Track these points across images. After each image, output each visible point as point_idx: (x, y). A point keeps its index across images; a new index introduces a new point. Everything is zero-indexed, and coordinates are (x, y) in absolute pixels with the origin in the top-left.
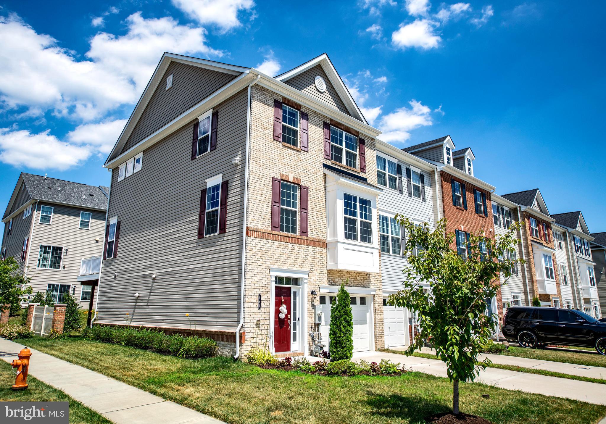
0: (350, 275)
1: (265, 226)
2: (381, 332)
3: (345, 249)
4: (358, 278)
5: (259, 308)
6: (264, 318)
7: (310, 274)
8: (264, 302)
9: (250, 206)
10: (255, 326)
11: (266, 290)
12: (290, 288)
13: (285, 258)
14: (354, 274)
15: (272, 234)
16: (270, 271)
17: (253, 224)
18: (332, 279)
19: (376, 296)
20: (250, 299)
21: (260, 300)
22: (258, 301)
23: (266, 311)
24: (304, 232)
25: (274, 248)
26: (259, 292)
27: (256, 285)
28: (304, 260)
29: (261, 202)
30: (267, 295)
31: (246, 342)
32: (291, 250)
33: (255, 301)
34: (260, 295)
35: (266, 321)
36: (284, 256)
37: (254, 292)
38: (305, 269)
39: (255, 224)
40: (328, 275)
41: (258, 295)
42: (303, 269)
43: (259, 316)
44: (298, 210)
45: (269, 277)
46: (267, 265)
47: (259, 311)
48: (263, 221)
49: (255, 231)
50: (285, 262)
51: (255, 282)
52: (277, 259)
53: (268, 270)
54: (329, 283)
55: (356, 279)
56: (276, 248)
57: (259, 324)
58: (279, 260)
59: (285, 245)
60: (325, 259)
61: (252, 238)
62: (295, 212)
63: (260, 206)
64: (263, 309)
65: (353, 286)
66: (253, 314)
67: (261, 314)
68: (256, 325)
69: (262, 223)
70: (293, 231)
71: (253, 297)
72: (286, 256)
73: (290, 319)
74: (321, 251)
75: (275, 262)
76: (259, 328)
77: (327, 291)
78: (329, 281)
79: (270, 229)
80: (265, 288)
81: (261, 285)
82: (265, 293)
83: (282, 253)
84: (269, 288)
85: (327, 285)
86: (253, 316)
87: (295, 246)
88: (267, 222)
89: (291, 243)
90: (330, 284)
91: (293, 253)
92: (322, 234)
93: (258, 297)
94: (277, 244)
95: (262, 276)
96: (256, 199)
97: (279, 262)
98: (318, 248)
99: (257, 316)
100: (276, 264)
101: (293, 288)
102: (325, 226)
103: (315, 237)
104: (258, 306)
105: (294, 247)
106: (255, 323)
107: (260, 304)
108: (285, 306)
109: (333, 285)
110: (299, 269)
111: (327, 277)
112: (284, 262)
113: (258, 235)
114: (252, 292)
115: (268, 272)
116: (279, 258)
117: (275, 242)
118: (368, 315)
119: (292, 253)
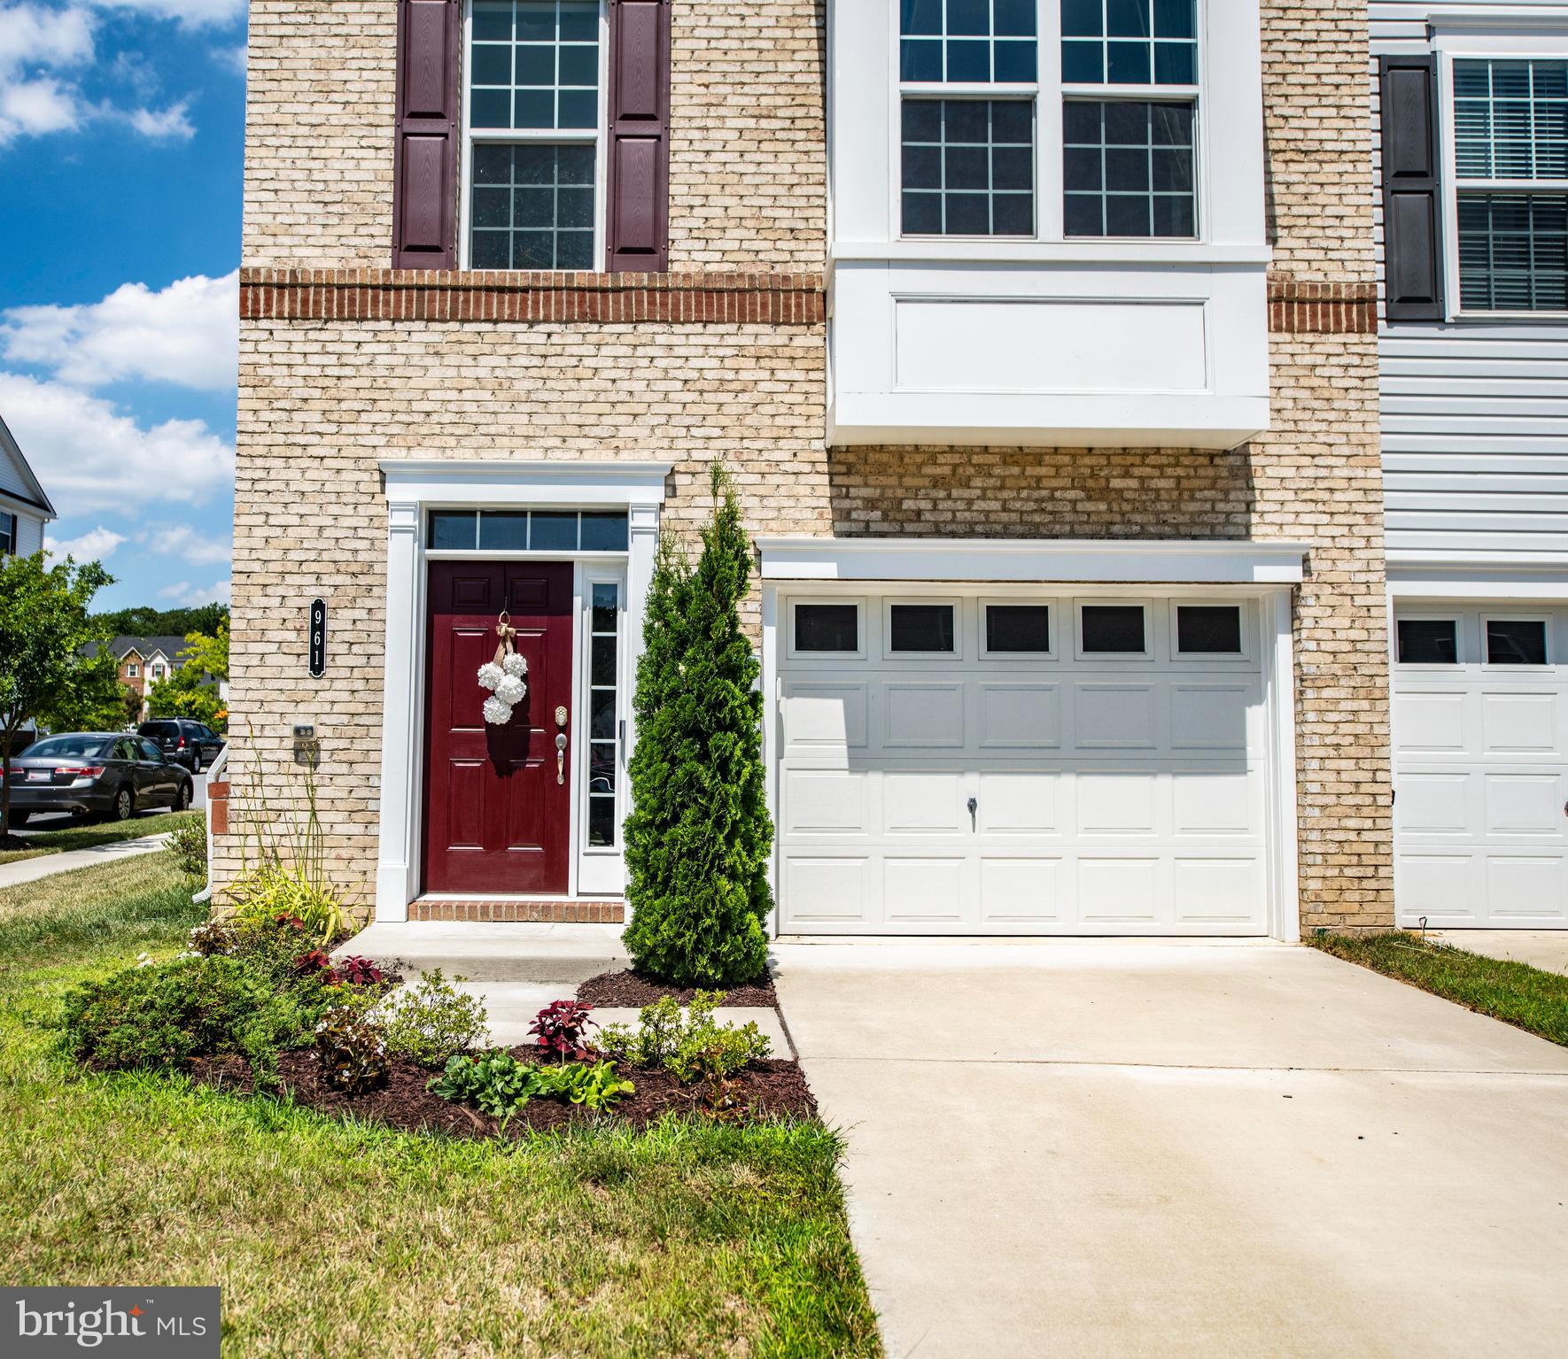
0: (1043, 471)
1: (352, 253)
2: (1352, 823)
3: (900, 298)
4: (1116, 483)
5: (317, 668)
6: (345, 719)
7: (680, 480)
8: (348, 636)
9: (255, 164)
10: (290, 756)
11: (362, 580)
12: (569, 566)
13: (492, 407)
14: (1088, 460)
15: (398, 288)
16: (383, 482)
17: (275, 252)
18: (871, 504)
19: (1306, 590)
20: (258, 624)
21: (318, 628)
22: (306, 636)
23: (360, 685)
24: (640, 247)
25: (415, 360)
26: (315, 592)
27: (293, 555)
28: (641, 409)
29: (323, 131)
30: (369, 603)
31: (233, 828)
32: (537, 361)
33: (292, 636)
34: (318, 606)
35: (361, 731)
36: (486, 395)
37: (281, 591)
38: (646, 454)
39: (285, 252)
40: (838, 480)
41: (309, 602)
42: (626, 458)
43: (315, 708)
44: (600, 134)
45: (381, 511)
46: (369, 452)
47: (313, 684)
48: (338, 231)
49: (281, 286)
50: (493, 430)
51: (286, 543)
52: (435, 418)
53: (377, 477)
54: (844, 526)
55: (1105, 493)
56: (429, 361)
57: (316, 748)
58: (447, 418)
59: (488, 338)
60: (814, 387)
61: (264, 324)
62: (589, 147)
63: (315, 153)
64: (345, 673)
65: (1073, 535)
66: (275, 695)
67: (329, 696)
68: (297, 751)
69: (332, 241)
70: (579, 253)
71: (277, 614)
72: (501, 395)
73: (566, 729)
74: (783, 340)
75: (424, 430)
76: (315, 764)
77: (830, 570)
78: (842, 515)
79: (385, 263)
80: (355, 568)
81: (326, 556)
82: (352, 592)
83: (469, 383)
84: (377, 568)
85: (830, 537)
86: (277, 707)
87: (568, 336)
88: (362, 231)
89: (531, 324)
90: (854, 527)
91: (554, 374)
92: (792, 245)
93: (308, 613)
94: (436, 338)
95: (334, 509)
96: (288, 119)
97: (449, 429)
98: (749, 328)
99: (301, 707)
100: (427, 442)
101: (588, 565)
102: (820, 190)
103: (726, 267)
104: (306, 660)
105: (554, 339)
106: (290, 743)
107: (318, 649)
108: (517, 661)
109: (882, 535)
110: (606, 458)
111: (827, 491)
112: (483, 429)
113: (305, 302)
114: (269, 590)
115: (377, 487)
116: (452, 407)
117: (420, 325)
118: (1256, 717)
119: (544, 373)
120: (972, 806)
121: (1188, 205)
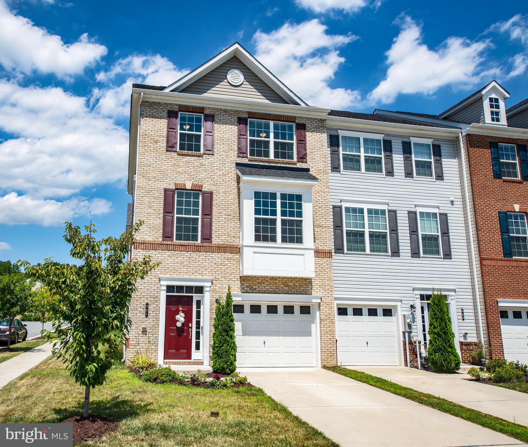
0: (277, 281)
1: (155, 237)
2: (329, 346)
3: (254, 253)
4: (289, 284)
5: (147, 316)
6: (152, 326)
7: (214, 281)
8: (153, 310)
10: (141, 333)
11: (156, 299)
12: (192, 296)
13: (180, 267)
14: (285, 280)
15: (163, 244)
16: (160, 281)
17: (140, 236)
18: (247, 287)
19: (321, 304)
20: (136, 307)
21: (147, 308)
22: (145, 310)
23: (155, 319)
24: (207, 238)
25: (166, 258)
26: (147, 301)
27: (143, 294)
28: (207, 268)
29: (149, 214)
30: (157, 304)
31: (130, 347)
32: (188, 259)
33: (142, 310)
34: (147, 304)
35: (155, 328)
36: (179, 265)
37: (140, 301)
38: (208, 277)
39: (142, 237)
40: (242, 282)
41: (145, 303)
42: (204, 277)
43: (146, 324)
44: (200, 217)
45: (159, 286)
46: (157, 275)
47: (146, 319)
48: (152, 233)
49: (141, 243)
50: (180, 271)
51: (141, 292)
52: (169, 269)
53: (158, 280)
54: (243, 291)
55: (288, 286)
56: (169, 258)
57: (146, 331)
58: (172, 269)
59: (179, 254)
60: (237, 265)
61: (138, 250)
62: (198, 219)
63: (148, 218)
64: (152, 317)
65: (282, 293)
66: (138, 321)
67: (149, 321)
68: (143, 332)
69: (151, 235)
70: (195, 238)
71: (139, 306)
72: (182, 265)
73: (191, 328)
74: (232, 256)
75: (167, 271)
76: (146, 335)
77: (240, 299)
78: (243, 289)
79: (161, 240)
80: (154, 297)
81: (149, 294)
82: (153, 301)
83: (176, 262)
84: (158, 297)
85: (240, 293)
86: (139, 323)
87: (194, 254)
88: (157, 233)
89: (187, 252)
90: (245, 291)
91: (191, 261)
92: (234, 239)
93: (145, 305)
94: (170, 254)
95: (150, 286)
96: (143, 212)
97: (172, 271)
98: (226, 254)
99: (144, 324)
100: (168, 273)
101: (196, 297)
102: (239, 229)
103: (222, 243)
104: (145, 314)
105: (192, 255)
106: (141, 331)
107: (147, 312)
108: (183, 314)
109: (249, 293)
110: (200, 277)
111: (240, 284)
112: (178, 271)
113: (146, 246)
114: (138, 301)
115: (159, 282)
116: (173, 267)
117: (167, 251)
118: (313, 326)
119: (190, 261)
120: (264, 343)
121: (301, 238)
